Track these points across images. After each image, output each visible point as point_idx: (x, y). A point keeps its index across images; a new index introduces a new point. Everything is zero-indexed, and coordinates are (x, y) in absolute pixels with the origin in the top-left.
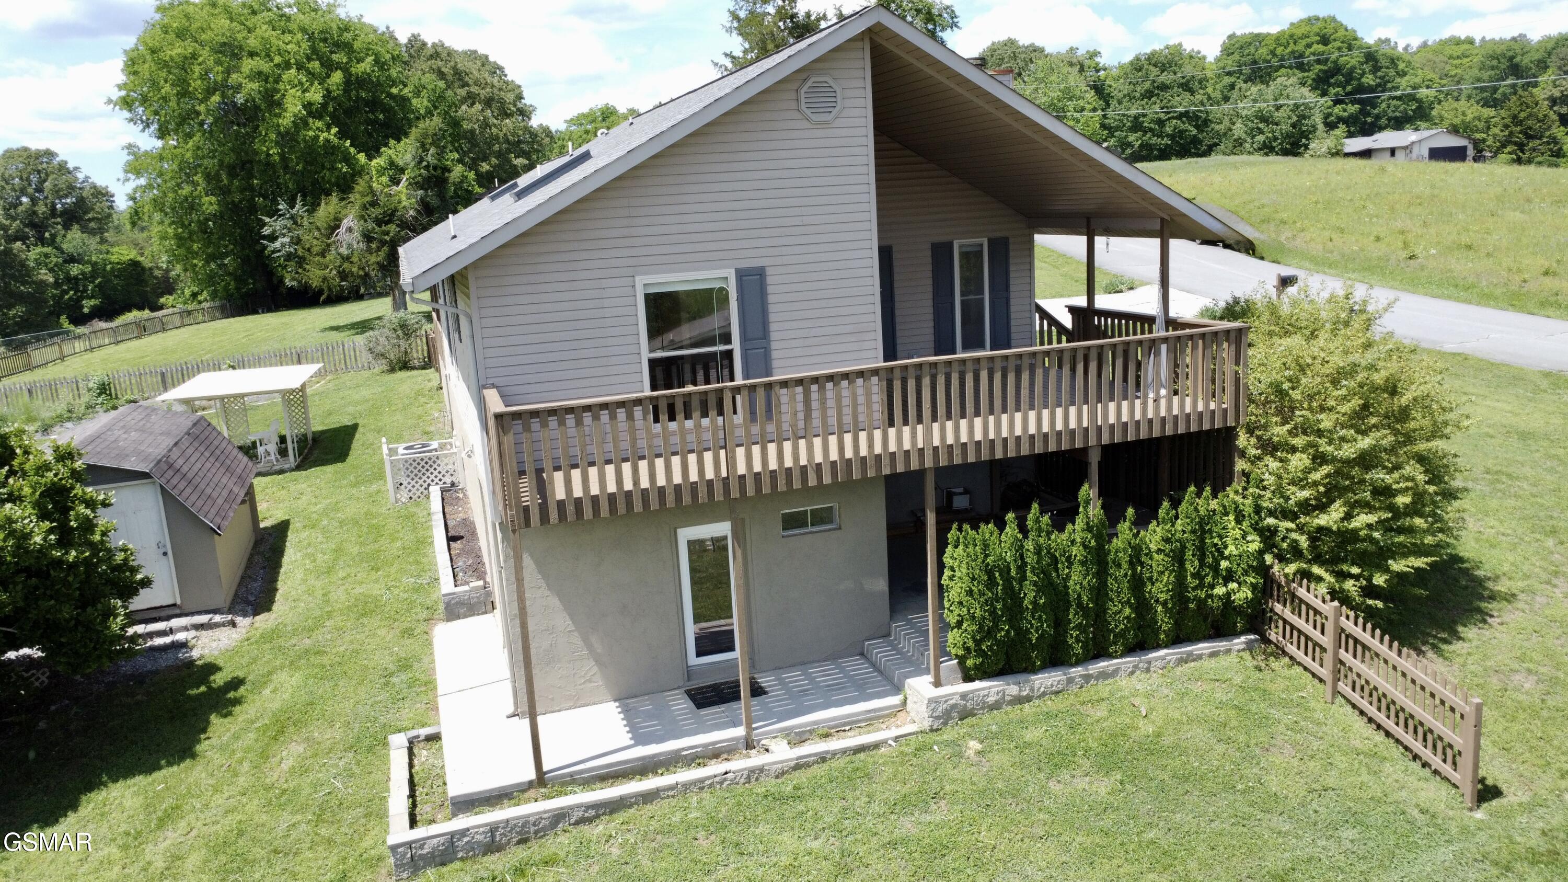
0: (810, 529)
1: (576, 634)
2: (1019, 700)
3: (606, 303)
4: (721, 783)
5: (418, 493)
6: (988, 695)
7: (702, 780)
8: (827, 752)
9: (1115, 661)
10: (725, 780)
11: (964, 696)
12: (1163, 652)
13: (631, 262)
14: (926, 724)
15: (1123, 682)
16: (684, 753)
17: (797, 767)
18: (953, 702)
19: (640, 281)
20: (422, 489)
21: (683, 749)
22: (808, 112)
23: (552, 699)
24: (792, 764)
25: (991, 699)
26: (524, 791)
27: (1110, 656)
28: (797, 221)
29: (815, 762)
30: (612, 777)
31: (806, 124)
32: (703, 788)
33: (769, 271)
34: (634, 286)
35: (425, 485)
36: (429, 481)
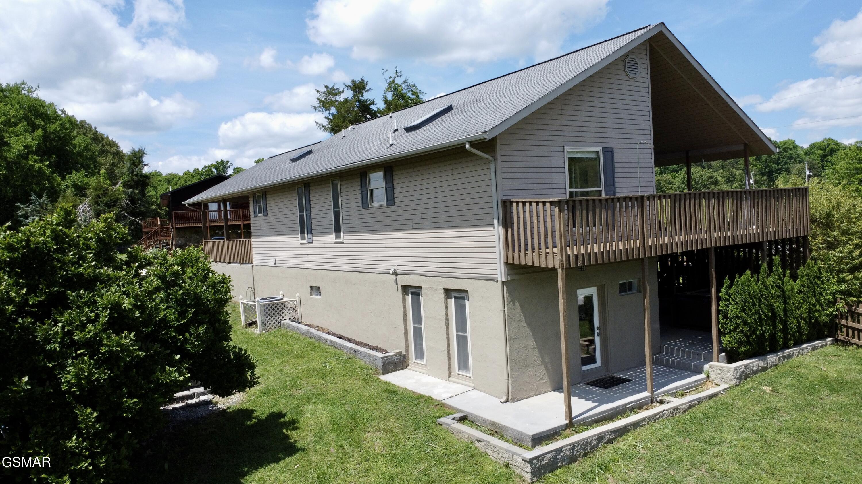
0: (627, 293)
1: (537, 350)
2: (764, 369)
3: (553, 159)
4: (662, 416)
5: (275, 325)
6: (753, 366)
7: (655, 415)
8: (700, 398)
9: (791, 349)
10: (664, 415)
11: (746, 366)
12: (805, 345)
13: (562, 138)
14: (732, 383)
15: (796, 360)
16: (629, 406)
17: (690, 407)
18: (742, 370)
19: (567, 149)
20: (277, 323)
21: (628, 404)
22: (628, 72)
23: (526, 390)
24: (688, 405)
25: (755, 368)
26: (564, 430)
27: (788, 348)
28: (624, 126)
29: (696, 404)
30: (601, 421)
31: (626, 78)
32: (655, 420)
33: (615, 151)
34: (564, 152)
35: (279, 320)
36: (281, 318)
